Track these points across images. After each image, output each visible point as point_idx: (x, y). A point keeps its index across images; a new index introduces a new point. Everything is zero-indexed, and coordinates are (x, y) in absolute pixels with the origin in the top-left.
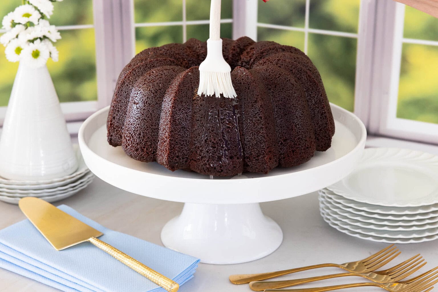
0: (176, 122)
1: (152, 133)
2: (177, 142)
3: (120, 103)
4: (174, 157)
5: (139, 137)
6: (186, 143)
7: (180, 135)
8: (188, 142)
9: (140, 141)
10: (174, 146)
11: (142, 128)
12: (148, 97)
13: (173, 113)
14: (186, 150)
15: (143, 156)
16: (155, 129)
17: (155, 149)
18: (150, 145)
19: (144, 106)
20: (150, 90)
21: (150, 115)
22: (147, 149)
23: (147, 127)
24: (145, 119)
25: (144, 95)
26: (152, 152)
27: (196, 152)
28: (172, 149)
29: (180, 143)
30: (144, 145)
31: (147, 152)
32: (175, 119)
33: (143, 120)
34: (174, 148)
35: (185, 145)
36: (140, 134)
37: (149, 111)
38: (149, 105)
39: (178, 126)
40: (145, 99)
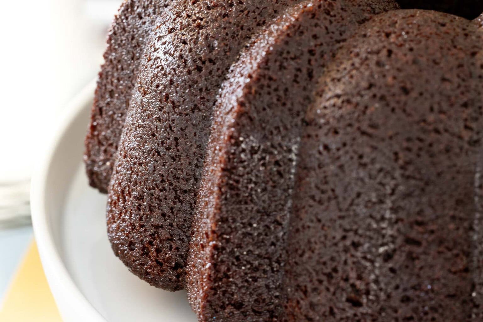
0: (238, 189)
1: (174, 203)
2: (237, 258)
3: (117, 70)
4: (228, 305)
5: (140, 205)
6: (270, 265)
7: (251, 234)
8: (278, 262)
9: (141, 218)
10: (229, 270)
11: (147, 179)
12: (171, 82)
13: (229, 159)
14: (267, 286)
15: (147, 268)
16: (185, 192)
17: (181, 256)
18: (168, 239)
19: (161, 109)
20: (181, 57)
21: (174, 143)
22: (158, 251)
23: (163, 181)
24: (159, 153)
25: (163, 68)
26: (173, 264)
27: (298, 302)
28: (221, 280)
29: (249, 263)
30: (150, 235)
31: (157, 261)
32: (238, 182)
33: (154, 155)
34: (228, 277)
35: (265, 272)
36: (141, 198)
37: (170, 127)
38: (174, 107)
39: (246, 203)
40: (165, 87)
